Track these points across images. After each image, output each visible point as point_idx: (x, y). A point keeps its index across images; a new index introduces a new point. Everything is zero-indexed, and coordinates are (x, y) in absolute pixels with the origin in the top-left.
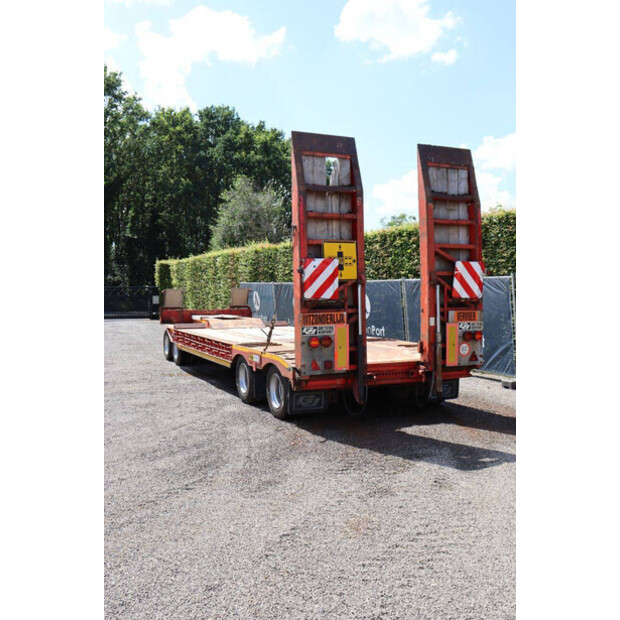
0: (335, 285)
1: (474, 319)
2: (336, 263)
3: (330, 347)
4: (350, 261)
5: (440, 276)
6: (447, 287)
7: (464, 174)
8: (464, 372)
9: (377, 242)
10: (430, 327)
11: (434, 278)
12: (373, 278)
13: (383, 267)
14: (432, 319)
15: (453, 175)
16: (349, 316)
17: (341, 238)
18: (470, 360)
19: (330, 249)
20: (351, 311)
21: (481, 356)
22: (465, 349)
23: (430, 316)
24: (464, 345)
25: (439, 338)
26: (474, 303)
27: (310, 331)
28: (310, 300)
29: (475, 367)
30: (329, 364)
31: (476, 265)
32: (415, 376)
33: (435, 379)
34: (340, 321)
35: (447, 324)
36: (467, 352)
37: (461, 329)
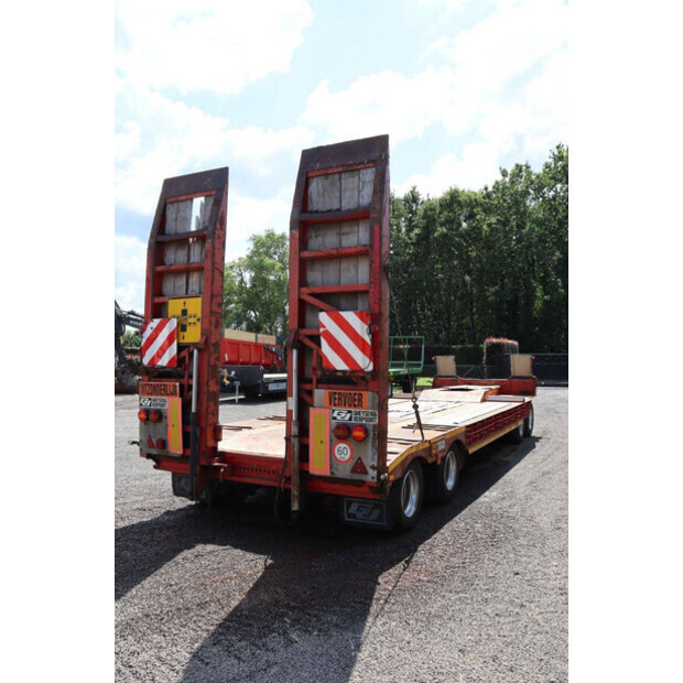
0: (173, 350)
1: (361, 406)
3: (164, 423)
4: (194, 320)
6: (317, 351)
7: (369, 175)
11: (291, 339)
15: (349, 182)
19: (175, 307)
21: (373, 467)
27: (146, 402)
28: (147, 367)
31: (351, 317)
34: (173, 394)
35: (311, 409)
36: (347, 457)
37: (335, 418)
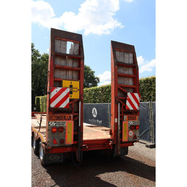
0: (68, 101)
1: (136, 120)
2: (68, 90)
3: (64, 132)
4: (76, 90)
5: (120, 99)
6: (123, 104)
7: (131, 55)
8: (131, 144)
9: (100, 90)
10: (115, 123)
11: (117, 100)
12: (98, 103)
13: (102, 99)
14: (116, 119)
15: (126, 55)
16: (74, 117)
17: (73, 79)
18: (134, 138)
19: (66, 83)
20: (75, 114)
21: (138, 137)
22: (131, 133)
23: (115, 118)
24: (131, 131)
25: (119, 128)
26: (135, 112)
27: (53, 124)
28: (53, 108)
29: (136, 141)
30: (62, 141)
31: (136, 95)
32: (107, 146)
33: (117, 148)
34: (70, 119)
35: (123, 121)
36: (132, 135)
37: (129, 124)
